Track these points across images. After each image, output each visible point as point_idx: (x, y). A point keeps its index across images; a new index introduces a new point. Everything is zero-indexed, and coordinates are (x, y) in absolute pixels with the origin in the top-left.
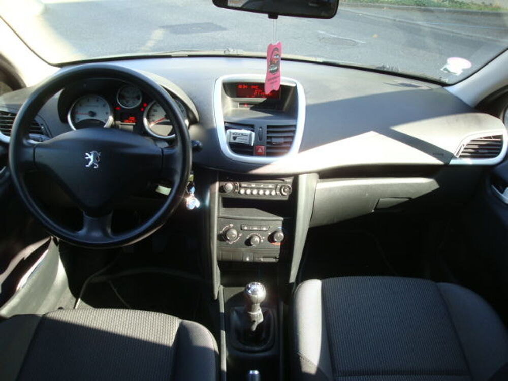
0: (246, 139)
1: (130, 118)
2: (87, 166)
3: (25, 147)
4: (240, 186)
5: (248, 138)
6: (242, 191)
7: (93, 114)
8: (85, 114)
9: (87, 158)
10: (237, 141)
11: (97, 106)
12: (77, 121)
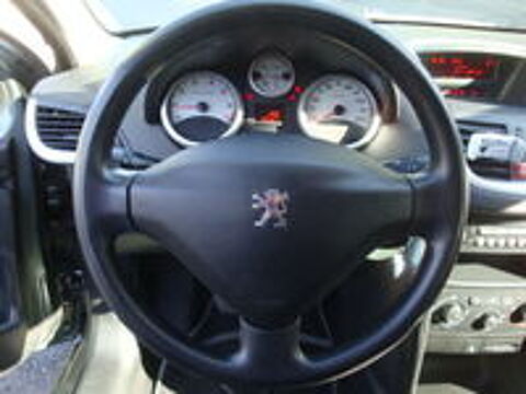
0: (503, 151)
1: (272, 114)
2: (258, 224)
3: (110, 183)
4: (478, 233)
5: (507, 149)
6: (481, 241)
7: (204, 107)
8: (190, 107)
9: (255, 206)
10: (487, 154)
11: (210, 93)
12: (176, 120)
